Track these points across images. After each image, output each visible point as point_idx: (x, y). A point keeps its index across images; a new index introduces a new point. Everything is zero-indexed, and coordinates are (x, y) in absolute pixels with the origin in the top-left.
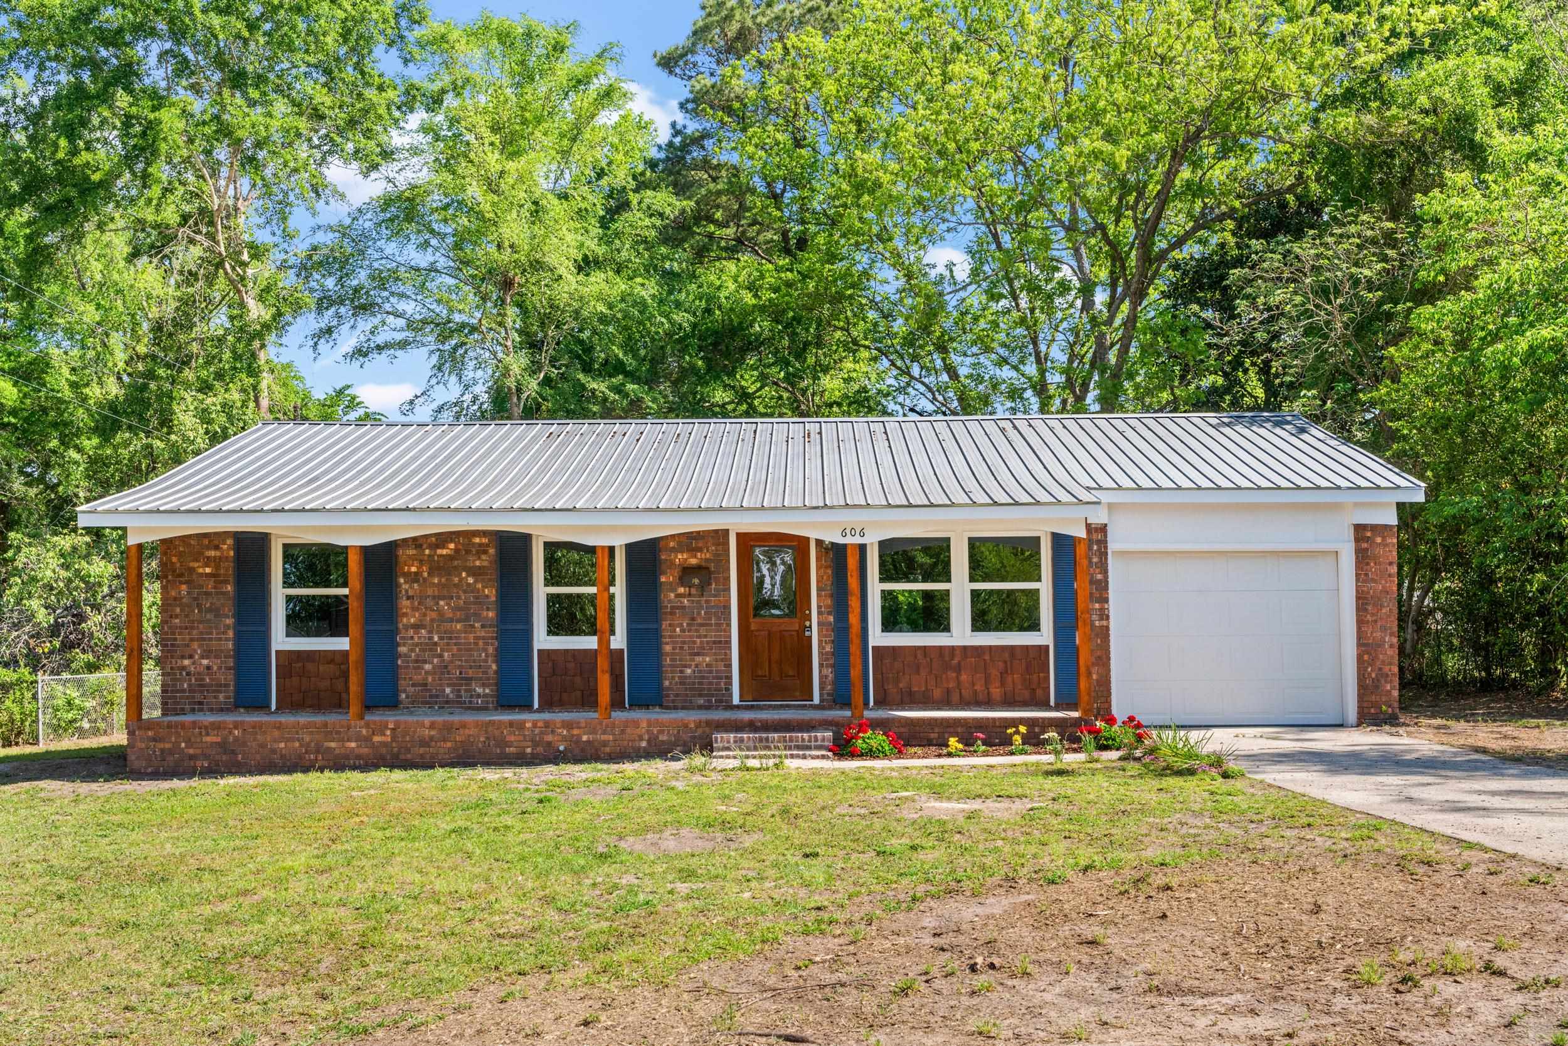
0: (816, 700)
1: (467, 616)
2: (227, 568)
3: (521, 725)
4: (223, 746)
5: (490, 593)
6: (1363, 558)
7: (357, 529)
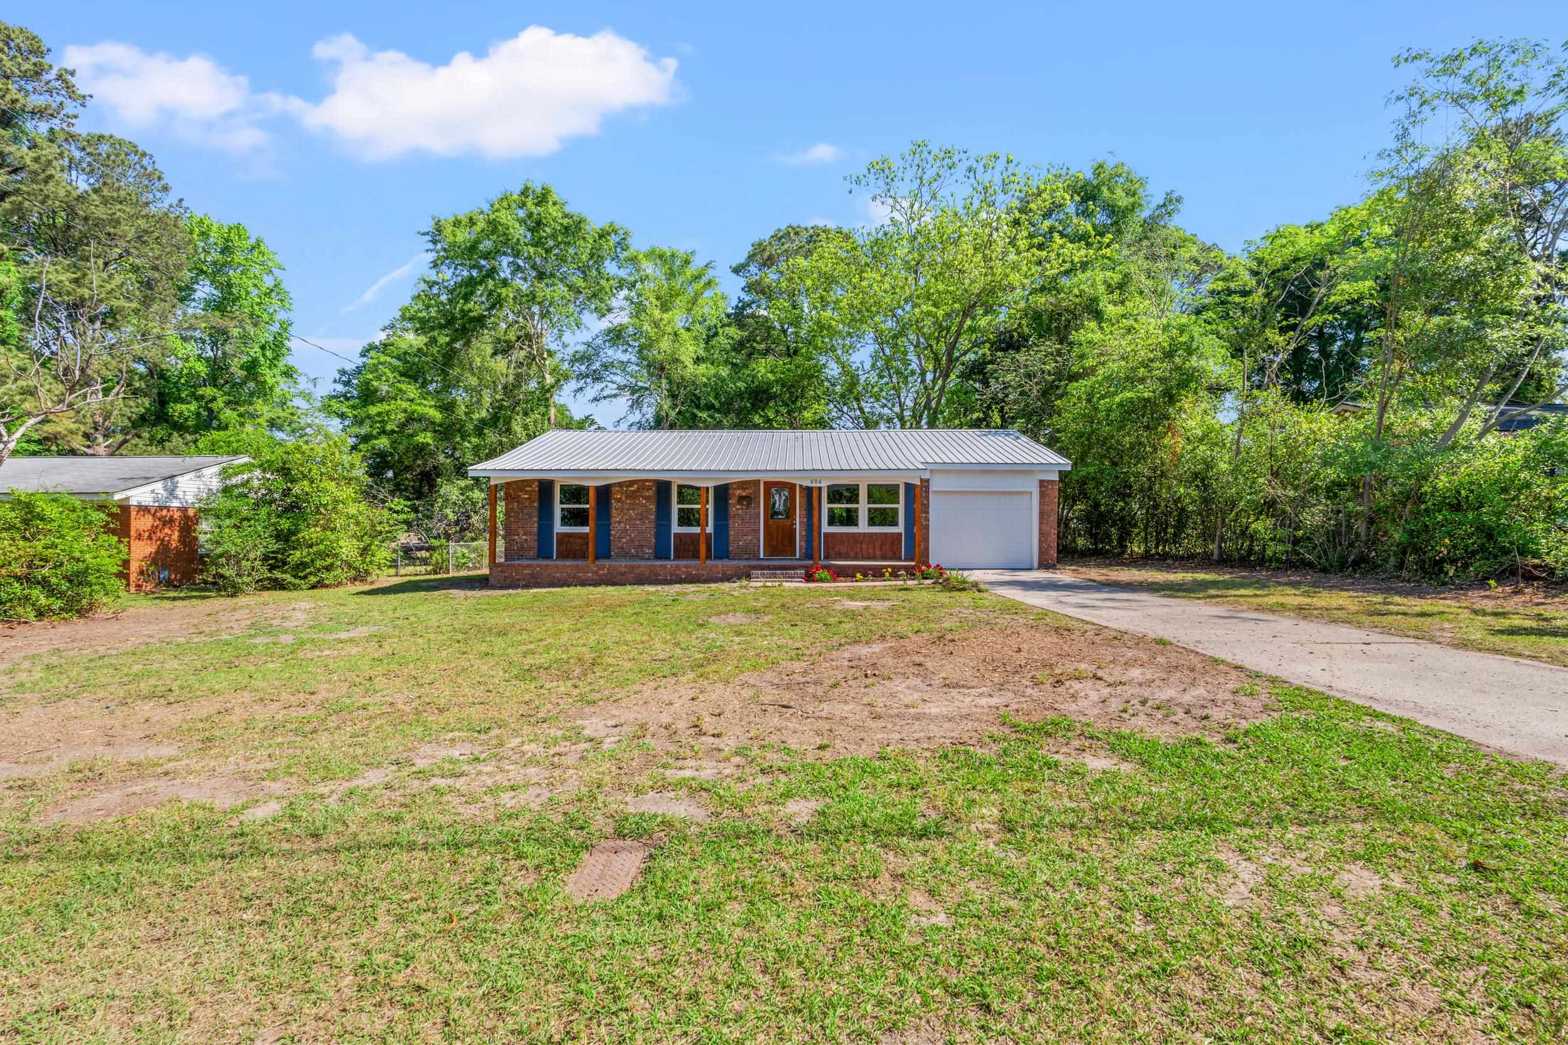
0: (798, 556)
1: (642, 518)
2: (536, 496)
3: (665, 567)
4: (532, 575)
5: (653, 507)
6: (1043, 495)
7: (593, 478)
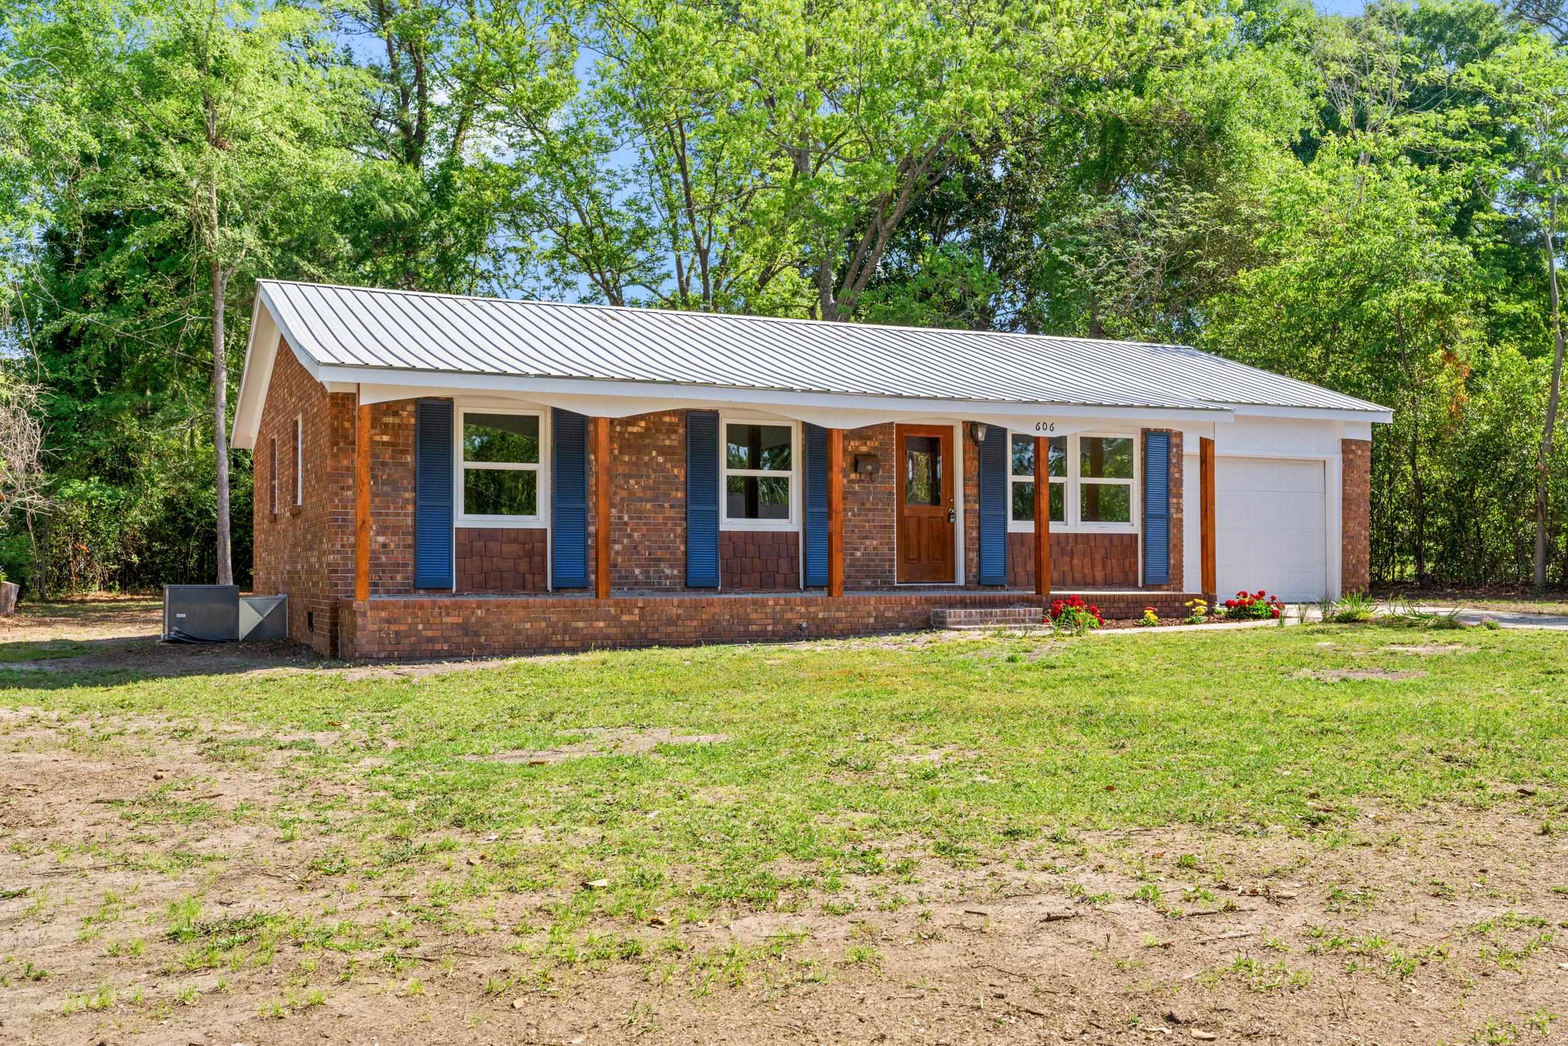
0: (961, 580)
1: (657, 497)
2: (409, 437)
3: (764, 604)
5: (679, 472)
6: (1348, 466)
7: (609, 400)
